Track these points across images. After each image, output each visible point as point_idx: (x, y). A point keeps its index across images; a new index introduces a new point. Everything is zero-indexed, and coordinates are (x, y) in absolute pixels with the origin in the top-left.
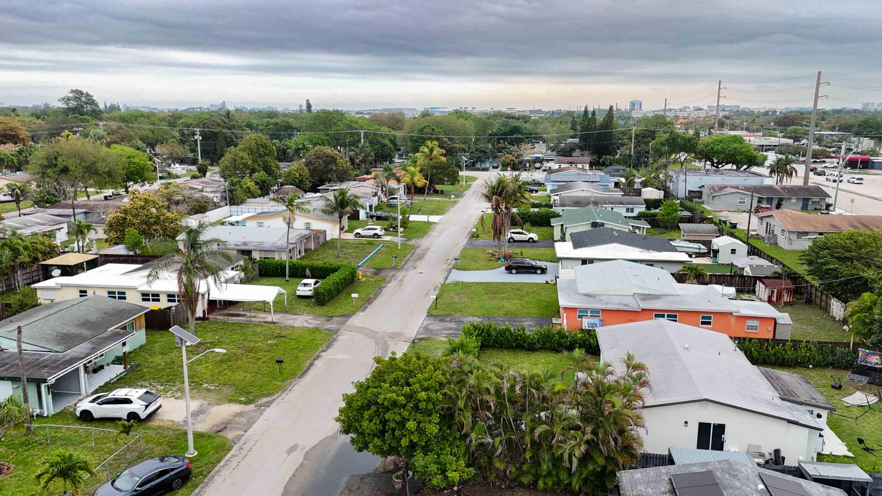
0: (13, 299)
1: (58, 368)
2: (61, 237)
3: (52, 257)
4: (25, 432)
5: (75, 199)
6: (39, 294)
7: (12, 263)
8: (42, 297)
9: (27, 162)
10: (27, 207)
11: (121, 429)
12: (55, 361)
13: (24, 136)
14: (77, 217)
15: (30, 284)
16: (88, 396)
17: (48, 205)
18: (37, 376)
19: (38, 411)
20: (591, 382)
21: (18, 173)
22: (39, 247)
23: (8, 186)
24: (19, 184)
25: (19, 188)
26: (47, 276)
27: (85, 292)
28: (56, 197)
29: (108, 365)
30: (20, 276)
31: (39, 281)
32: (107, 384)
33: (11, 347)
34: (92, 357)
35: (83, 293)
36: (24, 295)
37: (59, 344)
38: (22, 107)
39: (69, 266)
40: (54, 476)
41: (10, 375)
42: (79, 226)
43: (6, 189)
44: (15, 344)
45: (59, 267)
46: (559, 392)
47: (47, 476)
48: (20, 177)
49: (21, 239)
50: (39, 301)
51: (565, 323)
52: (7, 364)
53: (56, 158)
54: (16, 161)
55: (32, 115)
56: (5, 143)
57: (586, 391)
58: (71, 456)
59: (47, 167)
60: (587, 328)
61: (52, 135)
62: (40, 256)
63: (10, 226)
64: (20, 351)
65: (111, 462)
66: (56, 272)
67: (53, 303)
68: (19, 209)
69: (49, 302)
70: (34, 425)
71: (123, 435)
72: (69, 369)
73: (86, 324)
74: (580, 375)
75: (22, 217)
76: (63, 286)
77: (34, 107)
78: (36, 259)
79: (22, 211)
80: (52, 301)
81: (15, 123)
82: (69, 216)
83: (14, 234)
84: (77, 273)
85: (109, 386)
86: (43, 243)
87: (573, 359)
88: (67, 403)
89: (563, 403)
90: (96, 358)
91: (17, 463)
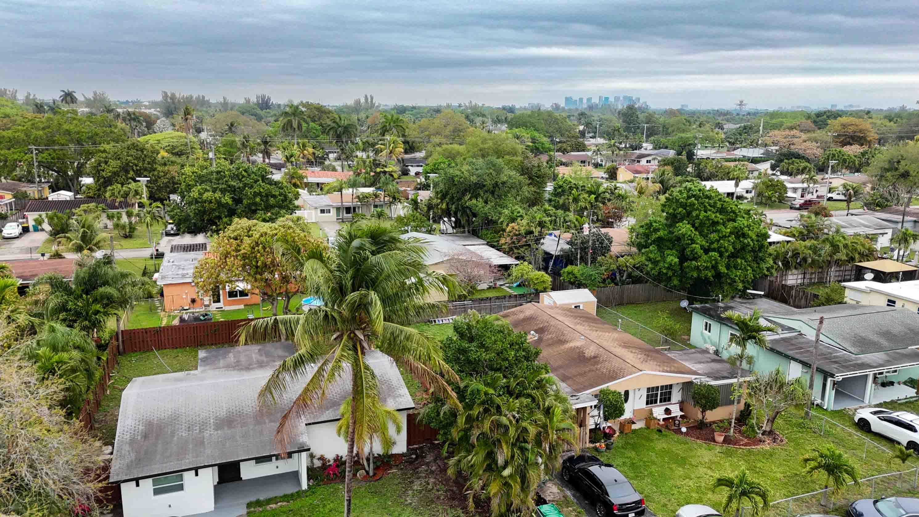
0: (821, 292)
1: (848, 368)
2: (883, 242)
3: (868, 260)
4: (803, 415)
5: (908, 205)
6: (847, 292)
7: (829, 258)
8: (849, 296)
9: (868, 164)
10: (856, 206)
11: (898, 453)
12: (846, 361)
13: (871, 138)
14: (905, 224)
15: (840, 281)
16: (870, 406)
17: (878, 208)
18: (826, 368)
19: (819, 401)
21: (856, 174)
22: (859, 248)
23: (844, 186)
24: (855, 185)
25: (853, 189)
26: (859, 277)
27: (894, 302)
28: (888, 201)
29: (899, 383)
30: (833, 272)
31: (849, 281)
32: (892, 402)
33: (810, 334)
34: (884, 369)
35: (891, 303)
36: (832, 291)
37: (854, 345)
38: (877, 110)
39: (884, 273)
40: (820, 466)
41: (802, 359)
42: (905, 234)
43: (841, 188)
44: (815, 332)
45: (873, 271)
47: (813, 464)
48: (857, 178)
49: (843, 237)
50: (845, 300)
52: (801, 348)
53: (899, 162)
54: (857, 163)
55: (886, 117)
56: (851, 145)
58: (840, 456)
59: (887, 170)
61: (901, 138)
62: (857, 256)
63: (835, 223)
64: (817, 340)
65: (878, 481)
66: (869, 276)
67: (857, 305)
68: (849, 209)
69: (855, 303)
70: (813, 413)
71: (898, 461)
72: (858, 373)
73: (887, 335)
75: (850, 216)
76: (872, 291)
77: (890, 110)
78: (852, 259)
79: (850, 211)
80: (858, 302)
81: (865, 124)
82: (897, 222)
83: (837, 231)
84: (890, 282)
85: (894, 405)
86: (863, 245)
88: (848, 405)
90: (889, 372)
91: (790, 440)
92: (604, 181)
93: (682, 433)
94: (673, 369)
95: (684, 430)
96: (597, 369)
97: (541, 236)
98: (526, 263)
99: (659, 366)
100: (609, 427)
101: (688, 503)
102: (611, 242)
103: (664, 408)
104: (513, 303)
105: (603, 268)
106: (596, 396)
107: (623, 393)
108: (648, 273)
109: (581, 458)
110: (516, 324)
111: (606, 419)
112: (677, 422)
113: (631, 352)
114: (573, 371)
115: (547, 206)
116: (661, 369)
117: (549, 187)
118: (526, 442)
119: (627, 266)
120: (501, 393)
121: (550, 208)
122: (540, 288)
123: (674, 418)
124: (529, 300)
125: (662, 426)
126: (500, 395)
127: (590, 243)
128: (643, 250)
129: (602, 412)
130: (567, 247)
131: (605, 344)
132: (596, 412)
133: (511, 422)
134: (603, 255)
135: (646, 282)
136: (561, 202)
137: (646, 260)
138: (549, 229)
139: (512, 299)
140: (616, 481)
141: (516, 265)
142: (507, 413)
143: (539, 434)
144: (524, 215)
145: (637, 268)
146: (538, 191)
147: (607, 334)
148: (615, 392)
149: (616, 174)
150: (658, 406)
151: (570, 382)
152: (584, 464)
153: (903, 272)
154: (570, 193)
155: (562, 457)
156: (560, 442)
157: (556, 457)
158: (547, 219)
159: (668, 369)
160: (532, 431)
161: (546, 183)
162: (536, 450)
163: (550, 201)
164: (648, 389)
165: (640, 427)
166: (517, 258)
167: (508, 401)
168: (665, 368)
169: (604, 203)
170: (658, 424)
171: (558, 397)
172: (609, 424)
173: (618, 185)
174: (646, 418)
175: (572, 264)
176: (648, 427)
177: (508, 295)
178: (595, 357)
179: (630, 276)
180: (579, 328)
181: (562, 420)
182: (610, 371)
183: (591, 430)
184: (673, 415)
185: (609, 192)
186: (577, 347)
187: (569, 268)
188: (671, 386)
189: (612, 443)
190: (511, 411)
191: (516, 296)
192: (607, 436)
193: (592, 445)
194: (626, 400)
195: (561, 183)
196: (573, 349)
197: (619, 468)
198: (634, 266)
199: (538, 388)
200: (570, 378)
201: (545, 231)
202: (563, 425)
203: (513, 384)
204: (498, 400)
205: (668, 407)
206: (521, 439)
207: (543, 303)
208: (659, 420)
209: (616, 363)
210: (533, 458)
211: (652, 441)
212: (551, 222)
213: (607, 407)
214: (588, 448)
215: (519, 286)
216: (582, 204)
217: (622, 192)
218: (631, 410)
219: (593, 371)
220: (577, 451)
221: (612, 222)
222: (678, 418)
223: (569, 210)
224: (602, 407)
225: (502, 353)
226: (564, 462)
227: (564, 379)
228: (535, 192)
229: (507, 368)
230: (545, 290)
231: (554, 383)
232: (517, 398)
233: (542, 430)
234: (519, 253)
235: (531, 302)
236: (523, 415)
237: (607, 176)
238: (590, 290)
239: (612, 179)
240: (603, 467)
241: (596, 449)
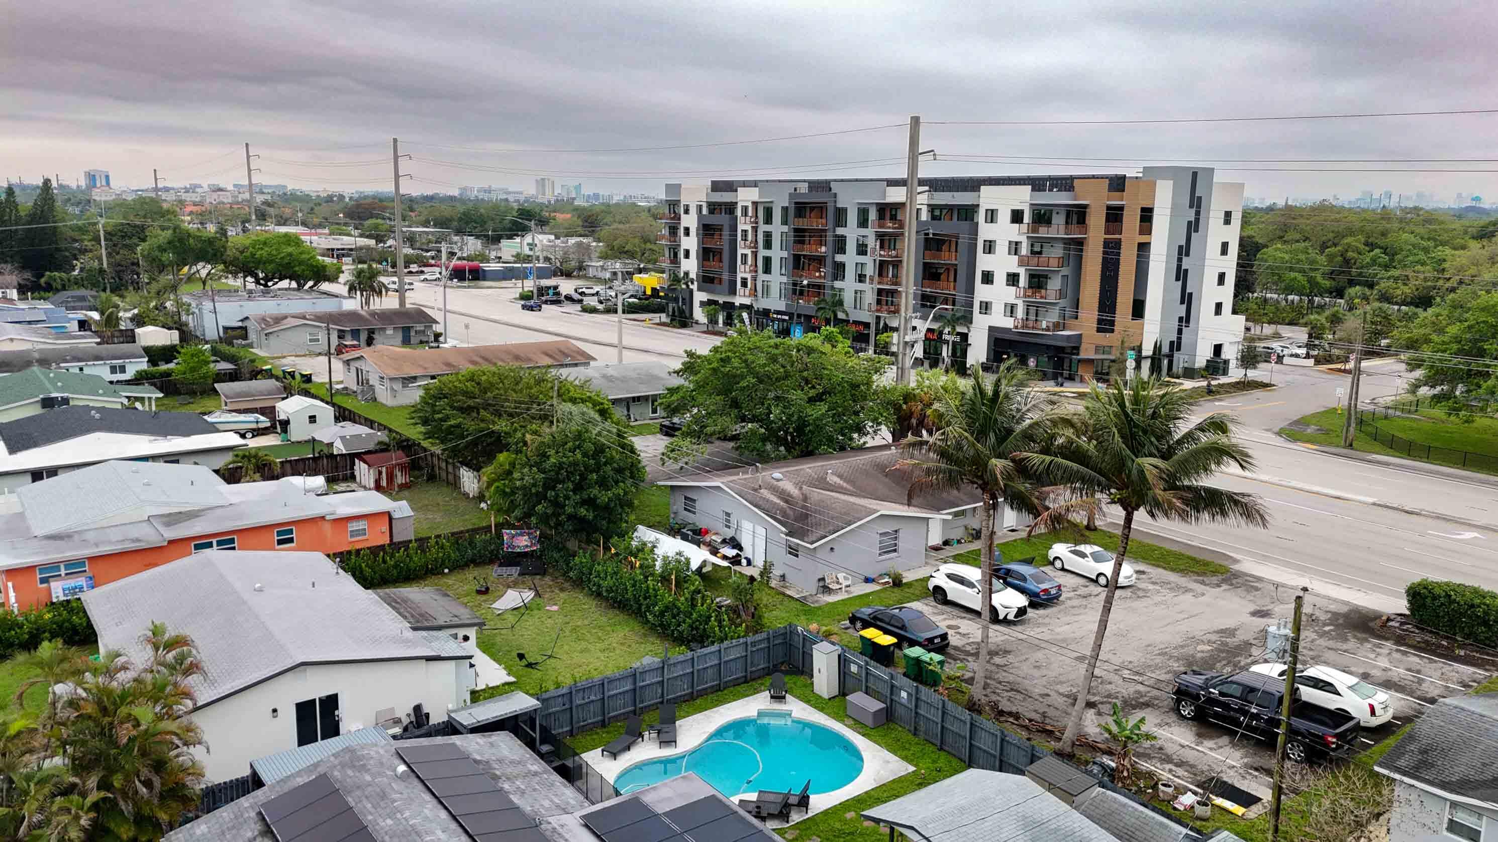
20: (84, 695)
46: (19, 734)
51: (12, 599)
57: (76, 714)
60: (62, 598)
74: (59, 689)
87: (41, 664)
89: (31, 751)
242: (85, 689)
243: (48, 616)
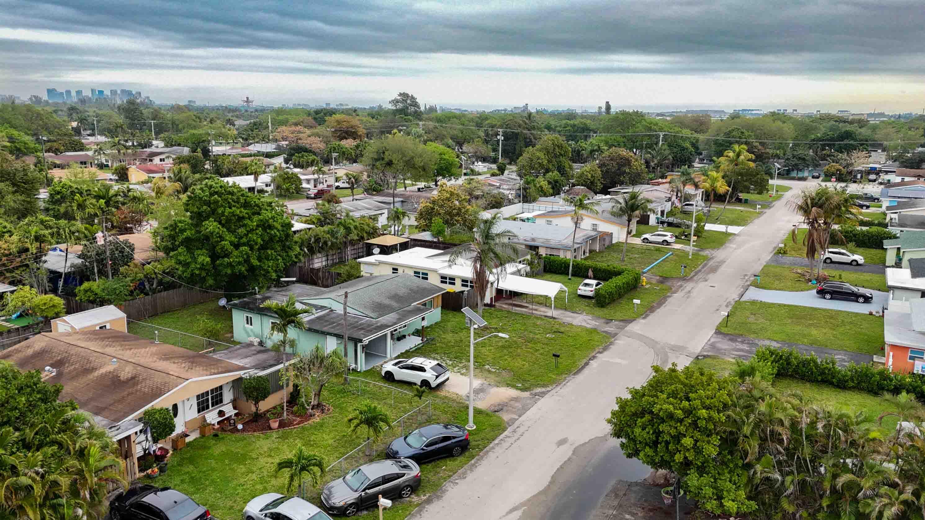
0: (343, 270)
1: (371, 332)
2: (382, 221)
3: (374, 238)
4: (343, 381)
5: (395, 189)
6: (363, 267)
7: (345, 240)
8: (365, 270)
9: (362, 156)
10: (359, 193)
11: (416, 393)
12: (369, 326)
13: (361, 133)
14: (396, 205)
15: (356, 258)
16: (391, 360)
17: (374, 193)
18: (355, 336)
19: (353, 366)
20: (919, 434)
21: (354, 164)
22: (366, 227)
23: (347, 175)
24: (355, 174)
25: (354, 178)
26: (369, 253)
27: (397, 270)
28: (381, 186)
29: (409, 335)
30: (349, 251)
31: (363, 257)
32: (407, 351)
33: (339, 309)
34: (397, 326)
35: (395, 270)
36: (352, 267)
37: (374, 311)
38: (361, 108)
39: (386, 246)
40: (361, 422)
41: (335, 332)
42: (396, 212)
43: (345, 177)
44: (341, 307)
45: (379, 246)
46: (874, 439)
47: (356, 422)
48: (356, 168)
49: (353, 220)
50: (362, 273)
51: (890, 363)
52: (334, 323)
53: (384, 153)
54: (353, 154)
55: (369, 115)
56: (346, 139)
57: (911, 443)
58: (375, 408)
59: (377, 160)
60: (920, 372)
61: (382, 133)
62: (365, 235)
63: (345, 209)
64: (345, 313)
65: (405, 420)
66: (376, 250)
67: (371, 277)
68: (353, 195)
69: (369, 275)
70: (350, 377)
71: (417, 399)
72: (380, 334)
73: (395, 297)
74: (905, 424)
75: (355, 202)
76: (381, 263)
77: (372, 108)
78: (362, 238)
79: (355, 197)
80: (371, 274)
81: (355, 121)
82: (390, 203)
83: (347, 215)
84: (392, 253)
85: (408, 354)
86: (368, 225)
87: (898, 405)
88: (376, 363)
89: (879, 453)
90: (400, 328)
91: (335, 407)
92: (113, 183)
93: (238, 431)
94: (220, 370)
95: (240, 427)
96: (137, 391)
97: (41, 253)
98: (27, 288)
99: (206, 370)
100: (160, 449)
101: (254, 497)
102: (133, 250)
103: (218, 410)
104: (14, 338)
105: (128, 279)
106: (140, 420)
107: (171, 408)
108: (180, 277)
109: (132, 492)
110: (23, 363)
111: (155, 441)
112: (232, 421)
113: (174, 363)
114: (109, 399)
115: (42, 216)
116: (209, 373)
117: (43, 194)
118: (57, 496)
119: (155, 273)
120: (14, 450)
121: (48, 218)
122: (50, 315)
123: (228, 419)
124: (37, 331)
125: (218, 429)
126: (12, 453)
127: (108, 254)
128: (172, 254)
129: (149, 435)
130: (80, 261)
131: (142, 361)
132: (142, 437)
133: (34, 480)
134: (126, 265)
135: (180, 287)
136: (62, 210)
137: (176, 263)
138: (51, 244)
139: (12, 334)
140: (176, 502)
141: (12, 292)
142: (26, 471)
143: (74, 483)
144: (13, 229)
145: (168, 274)
146: (29, 199)
147: (144, 350)
148: (162, 409)
149: (127, 175)
150: (212, 410)
151: (106, 413)
152: (135, 497)
153: (400, 244)
154: (73, 199)
155: (108, 498)
156: (104, 483)
157: (100, 502)
158: (46, 232)
159: (216, 371)
160: (65, 481)
161: (37, 190)
162: (73, 502)
163: (47, 210)
164: (198, 397)
165: (194, 438)
166: (12, 283)
167: (26, 456)
168: (213, 371)
169: (118, 208)
170: (214, 429)
171: (92, 434)
172: (159, 446)
173: (131, 187)
174: (200, 427)
175: (88, 280)
176: (203, 435)
177: (6, 330)
178: (133, 378)
179: (160, 283)
180: (109, 350)
181: (103, 458)
182: (152, 390)
183: (139, 459)
184: (226, 416)
185: (121, 194)
186: (110, 372)
187: (86, 285)
188: (221, 387)
189: (166, 464)
190: (32, 468)
191: (18, 329)
192: (159, 458)
193: (142, 474)
194: (175, 415)
195: (58, 189)
196: (103, 376)
197: (177, 488)
198: (164, 272)
199: (64, 431)
200: (106, 408)
201: (46, 246)
202: (103, 464)
203: (29, 434)
204: (11, 460)
205: (221, 409)
206: (51, 496)
207: (57, 330)
208: (214, 425)
209: (158, 379)
210: (71, 512)
211: (209, 448)
212: (52, 235)
213: (154, 428)
214: (139, 479)
215: (20, 316)
216: (90, 210)
217: (138, 194)
218: (182, 423)
219: (132, 393)
220: (125, 484)
221: (131, 228)
222: (233, 417)
223: (74, 219)
224: (149, 429)
225: (7, 402)
226: (112, 504)
227: (97, 412)
228: (24, 201)
229: (17, 418)
230: (57, 316)
231: (85, 420)
232: (38, 450)
233: (78, 477)
234: (13, 277)
235: (40, 333)
236: (50, 467)
237: (117, 178)
238: (115, 306)
239: (123, 180)
240: (158, 493)
241: (148, 477)
242: (920, 431)
243: (908, 380)
